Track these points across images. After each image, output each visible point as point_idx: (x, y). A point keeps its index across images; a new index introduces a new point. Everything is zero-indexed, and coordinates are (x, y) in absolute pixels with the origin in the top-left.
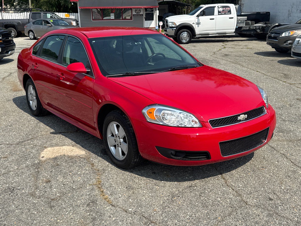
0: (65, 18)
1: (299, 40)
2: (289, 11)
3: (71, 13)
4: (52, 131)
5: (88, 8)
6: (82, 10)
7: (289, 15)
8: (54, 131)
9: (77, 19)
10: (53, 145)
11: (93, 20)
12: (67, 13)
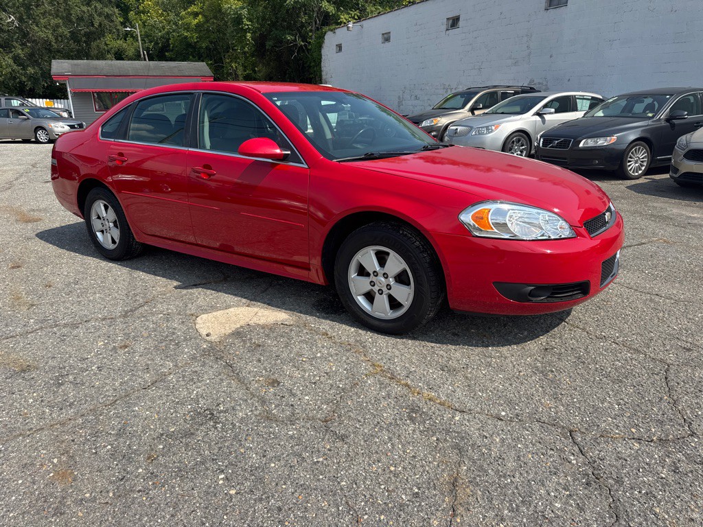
0: (45, 106)
1: (457, 129)
2: (399, 97)
3: (55, 100)
4: (176, 283)
5: (87, 90)
6: (75, 94)
7: (400, 103)
8: (180, 283)
9: (67, 108)
10: (206, 310)
11: (96, 111)
12: (48, 100)
